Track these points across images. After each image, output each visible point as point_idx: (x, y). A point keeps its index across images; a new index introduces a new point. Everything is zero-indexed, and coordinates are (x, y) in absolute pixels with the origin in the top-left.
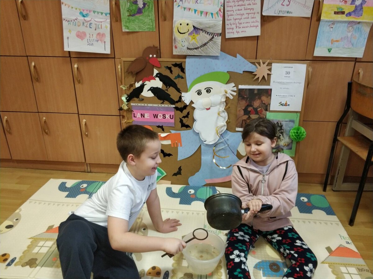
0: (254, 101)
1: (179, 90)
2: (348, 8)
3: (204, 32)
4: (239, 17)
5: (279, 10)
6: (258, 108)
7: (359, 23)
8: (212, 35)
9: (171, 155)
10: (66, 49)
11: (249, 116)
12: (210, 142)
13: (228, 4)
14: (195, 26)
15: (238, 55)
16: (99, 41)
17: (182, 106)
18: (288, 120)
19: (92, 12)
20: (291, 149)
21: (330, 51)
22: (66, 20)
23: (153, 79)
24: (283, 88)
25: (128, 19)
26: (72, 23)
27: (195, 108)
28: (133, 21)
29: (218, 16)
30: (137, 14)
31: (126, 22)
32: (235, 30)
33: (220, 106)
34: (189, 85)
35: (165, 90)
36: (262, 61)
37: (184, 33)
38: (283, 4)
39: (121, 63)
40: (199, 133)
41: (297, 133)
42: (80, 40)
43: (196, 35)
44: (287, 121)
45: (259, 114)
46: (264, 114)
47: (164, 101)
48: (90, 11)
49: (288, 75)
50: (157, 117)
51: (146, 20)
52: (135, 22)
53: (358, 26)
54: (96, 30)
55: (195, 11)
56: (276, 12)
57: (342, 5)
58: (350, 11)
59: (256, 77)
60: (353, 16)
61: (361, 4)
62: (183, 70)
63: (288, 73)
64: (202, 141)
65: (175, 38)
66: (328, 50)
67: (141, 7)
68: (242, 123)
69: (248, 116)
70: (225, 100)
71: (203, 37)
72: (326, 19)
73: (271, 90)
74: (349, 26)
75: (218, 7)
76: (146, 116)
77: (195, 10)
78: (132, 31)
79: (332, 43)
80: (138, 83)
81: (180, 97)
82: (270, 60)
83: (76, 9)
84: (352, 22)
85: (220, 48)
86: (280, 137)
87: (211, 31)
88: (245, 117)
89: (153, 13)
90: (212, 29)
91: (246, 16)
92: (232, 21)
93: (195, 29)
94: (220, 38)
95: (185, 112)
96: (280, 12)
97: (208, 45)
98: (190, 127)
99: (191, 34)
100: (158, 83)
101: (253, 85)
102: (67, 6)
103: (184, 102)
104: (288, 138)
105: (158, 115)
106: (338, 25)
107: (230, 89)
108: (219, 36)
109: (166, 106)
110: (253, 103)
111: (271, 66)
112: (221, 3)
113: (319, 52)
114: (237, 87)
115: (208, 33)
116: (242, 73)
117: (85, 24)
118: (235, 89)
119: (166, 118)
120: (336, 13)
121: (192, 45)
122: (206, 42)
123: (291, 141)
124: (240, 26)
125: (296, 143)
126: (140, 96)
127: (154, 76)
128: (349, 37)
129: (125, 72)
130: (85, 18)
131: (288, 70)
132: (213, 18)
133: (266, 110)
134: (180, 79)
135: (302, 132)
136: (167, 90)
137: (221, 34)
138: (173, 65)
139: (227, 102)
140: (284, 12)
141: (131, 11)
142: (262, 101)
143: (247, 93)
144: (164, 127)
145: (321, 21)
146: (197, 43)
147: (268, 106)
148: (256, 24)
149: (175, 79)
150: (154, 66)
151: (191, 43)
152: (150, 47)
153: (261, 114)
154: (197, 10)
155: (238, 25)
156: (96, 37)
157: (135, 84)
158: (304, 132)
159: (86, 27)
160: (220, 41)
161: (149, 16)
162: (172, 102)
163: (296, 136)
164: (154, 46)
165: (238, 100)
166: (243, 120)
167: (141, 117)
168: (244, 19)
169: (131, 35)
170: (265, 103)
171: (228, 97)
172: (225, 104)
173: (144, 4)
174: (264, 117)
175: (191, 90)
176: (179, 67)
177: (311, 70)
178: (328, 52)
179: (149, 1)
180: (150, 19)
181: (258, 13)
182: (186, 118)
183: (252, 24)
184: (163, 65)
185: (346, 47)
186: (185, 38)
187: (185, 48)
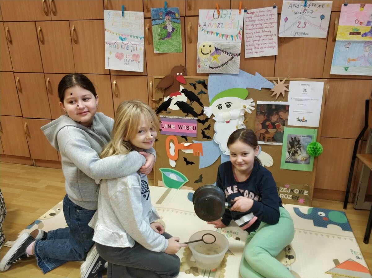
0: (272, 116)
1: (201, 105)
2: (364, 29)
3: (225, 52)
4: (258, 38)
5: (295, 32)
6: (275, 123)
8: (231, 55)
9: (193, 163)
10: (107, 67)
11: (267, 131)
13: (247, 27)
14: (217, 47)
15: (257, 73)
16: (134, 61)
17: (204, 119)
18: (305, 135)
19: (129, 37)
20: (309, 163)
21: (346, 70)
22: (108, 44)
23: (179, 95)
24: (301, 105)
25: (159, 42)
26: (112, 46)
27: (216, 121)
28: (163, 43)
29: (238, 38)
30: (166, 38)
31: (157, 45)
32: (254, 51)
33: (239, 120)
34: (210, 99)
35: (190, 104)
36: (279, 79)
37: (207, 54)
38: (299, 26)
39: (152, 80)
40: (219, 144)
41: (313, 148)
42: (119, 60)
43: (218, 56)
44: (304, 136)
45: (276, 129)
46: (281, 129)
47: (188, 114)
49: (305, 92)
50: (181, 128)
51: (175, 42)
52: (165, 45)
54: (132, 51)
55: (217, 34)
56: (292, 34)
58: (366, 32)
59: (274, 94)
60: (370, 37)
62: (206, 86)
63: (305, 90)
64: (222, 152)
65: (198, 58)
66: (345, 68)
67: (170, 32)
68: (260, 136)
69: (266, 130)
70: (244, 114)
71: (224, 57)
72: (342, 39)
73: (289, 106)
74: (365, 45)
75: (238, 30)
76: (173, 127)
79: (348, 62)
80: (166, 97)
81: (203, 111)
82: (288, 77)
83: (116, 34)
84: (369, 42)
85: (239, 67)
86: (298, 151)
87: (230, 51)
88: (263, 131)
89: (180, 36)
90: (232, 50)
91: (264, 38)
92: (251, 43)
93: (216, 50)
94: (239, 58)
95: (207, 124)
96: (297, 34)
97: (228, 64)
98: (211, 138)
99: (213, 54)
100: (183, 98)
101: (271, 100)
102: (109, 32)
103: (206, 115)
104: (305, 153)
105: (182, 126)
106: (354, 45)
107: (249, 105)
108: (238, 56)
109: (190, 118)
110: (271, 118)
111: (289, 83)
112: (240, 26)
113: (335, 70)
114: (256, 103)
116: (260, 89)
117: (123, 47)
118: (254, 104)
119: (190, 129)
120: (352, 34)
121: (214, 65)
122: (226, 61)
123: (309, 156)
124: (258, 47)
125: (313, 158)
126: (168, 108)
127: (180, 92)
128: (366, 56)
129: (155, 87)
130: (123, 42)
131: (306, 87)
132: (233, 40)
133: (284, 125)
134: (203, 94)
135: (318, 147)
136: (191, 104)
137: (240, 54)
138: (196, 81)
139: (246, 116)
140: (300, 34)
142: (280, 117)
143: (266, 108)
144: (187, 138)
145: (336, 41)
146: (218, 63)
147: (286, 121)
148: (273, 45)
149: (199, 94)
150: (180, 83)
151: (213, 62)
152: (177, 66)
153: (278, 128)
154: (219, 33)
155: (256, 46)
156: (132, 58)
159: (124, 49)
160: (239, 60)
161: (177, 39)
162: (195, 115)
164: (181, 65)
165: (257, 115)
166: (261, 134)
167: (168, 128)
168: (262, 40)
169: (161, 56)
170: (283, 118)
171: (247, 112)
172: (244, 118)
173: (173, 29)
174: (282, 131)
175: (212, 105)
176: (202, 84)
177: (328, 87)
178: (345, 71)
179: (177, 26)
180: (178, 42)
181: (275, 35)
182: (208, 130)
183: (270, 45)
184: (188, 82)
185: (363, 66)
186: (207, 58)
187: (208, 67)
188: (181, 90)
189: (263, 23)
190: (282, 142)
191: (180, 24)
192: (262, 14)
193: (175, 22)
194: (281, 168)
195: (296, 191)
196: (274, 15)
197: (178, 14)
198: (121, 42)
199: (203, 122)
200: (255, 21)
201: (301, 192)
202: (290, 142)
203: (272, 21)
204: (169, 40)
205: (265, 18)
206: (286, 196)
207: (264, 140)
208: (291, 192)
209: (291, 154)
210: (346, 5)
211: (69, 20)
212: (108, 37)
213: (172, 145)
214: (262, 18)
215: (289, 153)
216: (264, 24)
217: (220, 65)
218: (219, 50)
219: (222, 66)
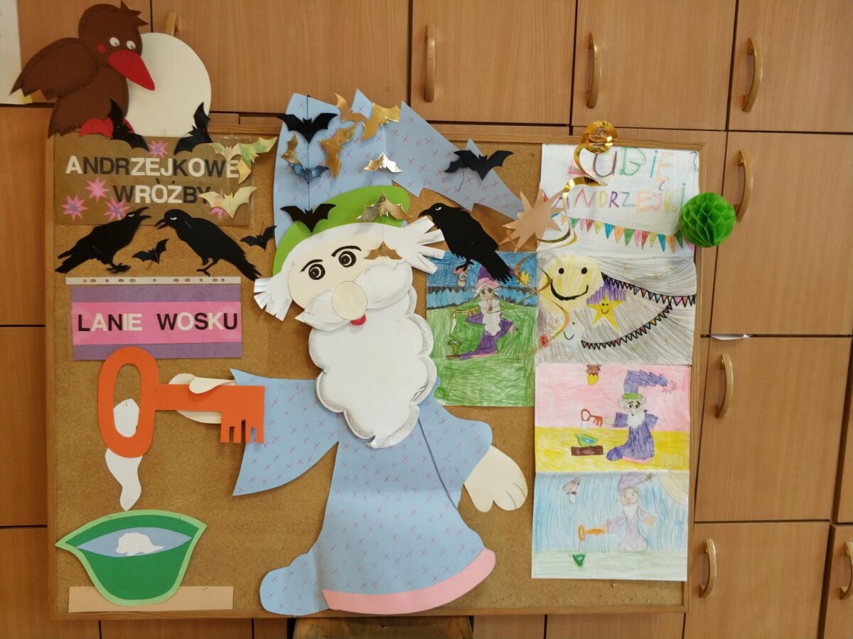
3: (640, 292)
8: (664, 302)
14: (610, 275)
43: (613, 303)
55: (609, 228)
71: (640, 310)
77: (606, 225)
87: (661, 288)
90: (666, 283)
93: (609, 283)
94: (692, 309)
97: (651, 331)
99: (594, 299)
108: (688, 304)
115: (651, 295)
118: (437, 236)
121: (600, 335)
122: (645, 322)
132: (664, 249)
137: (694, 297)
146: (614, 328)
151: (594, 326)
154: (613, 227)
160: (692, 318)
172: (414, 294)
186: (575, 312)
187: (577, 340)
217: (621, 335)
218: (618, 283)
219: (630, 337)
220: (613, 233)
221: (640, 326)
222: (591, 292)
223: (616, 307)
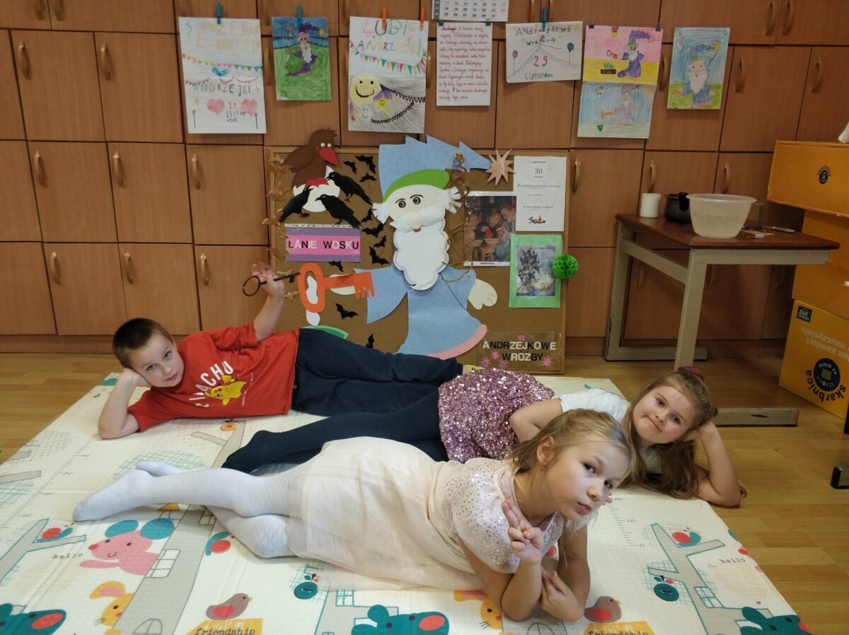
0: (489, 216)
1: (367, 200)
2: (621, 65)
4: (459, 74)
6: (496, 227)
7: (638, 86)
9: (356, 314)
11: (484, 242)
12: (424, 285)
13: (441, 52)
15: (461, 143)
16: (247, 114)
17: (376, 226)
18: (545, 247)
20: (553, 294)
21: (600, 130)
22: (191, 83)
23: (323, 183)
24: (534, 195)
25: (287, 80)
26: (200, 87)
27: (396, 229)
28: (293, 83)
29: (420, 71)
30: (301, 72)
31: (283, 85)
32: (451, 95)
34: (384, 191)
36: (499, 152)
41: (565, 264)
44: (543, 248)
45: (498, 238)
46: (506, 238)
47: (341, 221)
48: (230, 66)
49: (539, 175)
50: (330, 247)
51: (317, 82)
52: (298, 85)
53: (637, 92)
56: (528, 76)
57: (610, 60)
58: (623, 70)
59: (491, 178)
60: (629, 77)
61: (638, 59)
62: (373, 168)
63: (539, 171)
64: (410, 285)
66: (599, 127)
67: (308, 62)
68: (473, 252)
69: (482, 241)
72: (590, 81)
73: (515, 197)
74: (624, 91)
76: (311, 244)
78: (292, 99)
79: (602, 118)
80: (297, 187)
81: (370, 212)
82: (511, 149)
83: (207, 64)
84: (628, 84)
86: (535, 275)
88: (478, 243)
89: (329, 69)
91: (469, 73)
92: (447, 80)
95: (381, 234)
100: (333, 190)
101: (487, 189)
102: (191, 60)
103: (378, 218)
104: (548, 275)
105: (331, 242)
106: (609, 89)
107: (451, 197)
110: (489, 220)
111: (513, 160)
112: (423, 50)
113: (586, 130)
116: (469, 171)
118: (459, 197)
119: (347, 248)
120: (604, 72)
123: (553, 281)
124: (459, 89)
125: (561, 282)
126: (302, 210)
128: (626, 106)
131: (539, 166)
132: (411, 73)
133: (510, 230)
134: (370, 181)
135: (572, 262)
136: (348, 200)
138: (357, 157)
141: (292, 67)
142: (502, 217)
144: (342, 265)
145: (583, 84)
147: (513, 223)
148: (483, 87)
149: (363, 180)
150: (326, 161)
152: (321, 131)
153: (502, 237)
155: (456, 87)
157: (292, 188)
158: (575, 263)
159: (224, 91)
161: (321, 76)
162: (355, 223)
163: (563, 268)
164: (328, 129)
165: (466, 215)
166: (474, 248)
167: (303, 247)
168: (466, 77)
170: (507, 219)
171: (449, 212)
173: (314, 57)
174: (508, 242)
175: (388, 200)
176: (367, 163)
178: (598, 131)
179: (321, 51)
180: (323, 81)
181: (487, 71)
182: (381, 247)
183: (478, 87)
184: (343, 159)
185: (623, 122)
186: (368, 104)
187: (369, 120)
188: (327, 175)
189: (469, 49)
190: (509, 260)
191: (328, 49)
192: (467, 32)
193: (317, 45)
194: (511, 305)
195: (537, 346)
196: (487, 36)
197: (325, 31)
198: (218, 78)
199: (375, 232)
200: (455, 43)
201: (545, 346)
202: (521, 259)
203: (483, 46)
204: (307, 77)
205: (473, 40)
206: (521, 357)
207: (480, 259)
208: (528, 348)
209: (524, 280)
210: (591, 27)
211: (93, 32)
212: (190, 70)
213: (312, 282)
214: (466, 39)
215: (522, 279)
216: (471, 50)
217: (390, 117)
218: (388, 89)
219: (394, 118)
220: (386, 64)
221: (398, 113)
222: (376, 94)
223: (388, 102)
